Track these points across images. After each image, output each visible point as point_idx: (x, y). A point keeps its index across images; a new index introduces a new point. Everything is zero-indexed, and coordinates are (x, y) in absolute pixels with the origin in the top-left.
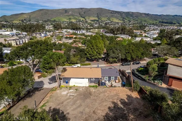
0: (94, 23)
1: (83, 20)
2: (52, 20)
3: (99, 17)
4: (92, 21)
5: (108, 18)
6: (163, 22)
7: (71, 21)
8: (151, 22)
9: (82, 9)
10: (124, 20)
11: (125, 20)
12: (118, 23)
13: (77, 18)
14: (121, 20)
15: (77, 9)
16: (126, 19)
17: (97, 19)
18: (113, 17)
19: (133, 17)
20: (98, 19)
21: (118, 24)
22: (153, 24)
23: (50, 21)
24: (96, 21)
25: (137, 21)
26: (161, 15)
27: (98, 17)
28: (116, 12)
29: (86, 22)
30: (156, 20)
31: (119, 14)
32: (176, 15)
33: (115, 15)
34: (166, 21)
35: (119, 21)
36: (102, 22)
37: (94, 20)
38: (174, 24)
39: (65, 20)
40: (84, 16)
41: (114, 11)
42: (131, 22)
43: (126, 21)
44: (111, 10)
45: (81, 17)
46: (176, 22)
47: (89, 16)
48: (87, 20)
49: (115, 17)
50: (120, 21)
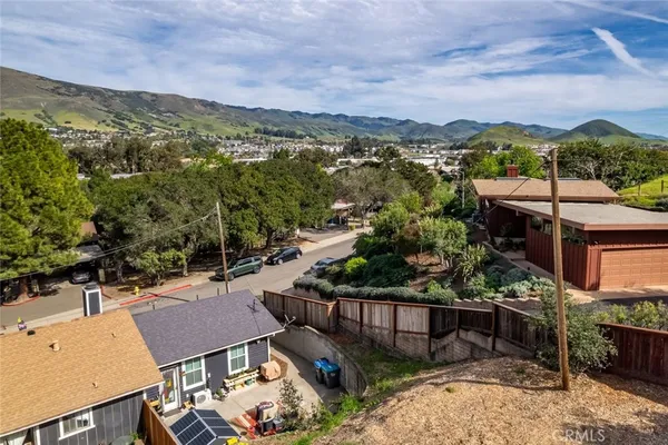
6: (266, 132)
8: (228, 130)
10: (121, 124)
11: (126, 122)
12: (96, 136)
14: (109, 122)
16: (130, 121)
18: (70, 110)
19: (159, 113)
21: (97, 138)
22: (238, 137)
25: (177, 125)
26: (256, 109)
28: (80, 89)
30: (245, 125)
31: (97, 98)
32: (299, 113)
33: (78, 101)
34: (276, 129)
35: (102, 128)
38: (301, 137)
41: (71, 85)
42: (153, 131)
43: (131, 126)
44: (53, 81)
46: (304, 133)
49: (79, 110)
50: (103, 124)
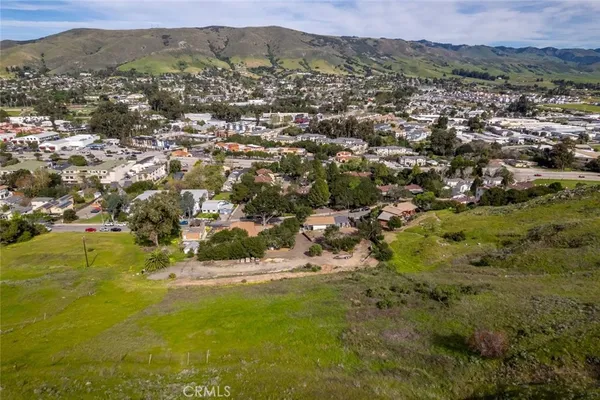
0: (260, 79)
1: (224, 70)
2: (125, 68)
3: (275, 58)
4: (253, 70)
5: (301, 60)
6: (462, 74)
7: (185, 71)
8: (429, 71)
9: (216, 29)
10: (350, 68)
11: (353, 66)
12: (333, 79)
13: (206, 62)
14: (342, 66)
15: (202, 29)
16: (357, 65)
17: (268, 64)
18: (319, 58)
19: (378, 56)
20: (271, 66)
21: (333, 81)
23: (119, 74)
24: (265, 73)
25: (390, 68)
27: (270, 57)
28: (327, 40)
29: (237, 75)
30: (446, 65)
31: (336, 46)
33: (325, 50)
35: (337, 72)
36: (284, 76)
37: (260, 68)
39: (169, 70)
40: (225, 56)
41: (320, 37)
42: (372, 74)
43: (357, 69)
44: (309, 35)
45: (218, 56)
47: (244, 55)
48: (238, 67)
49: (324, 58)
50: (338, 69)
